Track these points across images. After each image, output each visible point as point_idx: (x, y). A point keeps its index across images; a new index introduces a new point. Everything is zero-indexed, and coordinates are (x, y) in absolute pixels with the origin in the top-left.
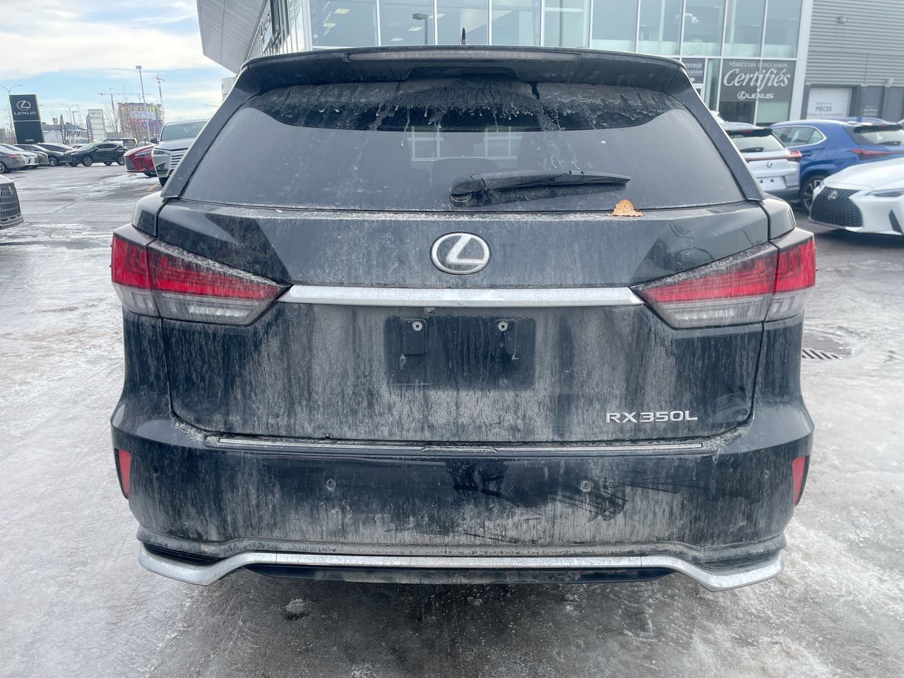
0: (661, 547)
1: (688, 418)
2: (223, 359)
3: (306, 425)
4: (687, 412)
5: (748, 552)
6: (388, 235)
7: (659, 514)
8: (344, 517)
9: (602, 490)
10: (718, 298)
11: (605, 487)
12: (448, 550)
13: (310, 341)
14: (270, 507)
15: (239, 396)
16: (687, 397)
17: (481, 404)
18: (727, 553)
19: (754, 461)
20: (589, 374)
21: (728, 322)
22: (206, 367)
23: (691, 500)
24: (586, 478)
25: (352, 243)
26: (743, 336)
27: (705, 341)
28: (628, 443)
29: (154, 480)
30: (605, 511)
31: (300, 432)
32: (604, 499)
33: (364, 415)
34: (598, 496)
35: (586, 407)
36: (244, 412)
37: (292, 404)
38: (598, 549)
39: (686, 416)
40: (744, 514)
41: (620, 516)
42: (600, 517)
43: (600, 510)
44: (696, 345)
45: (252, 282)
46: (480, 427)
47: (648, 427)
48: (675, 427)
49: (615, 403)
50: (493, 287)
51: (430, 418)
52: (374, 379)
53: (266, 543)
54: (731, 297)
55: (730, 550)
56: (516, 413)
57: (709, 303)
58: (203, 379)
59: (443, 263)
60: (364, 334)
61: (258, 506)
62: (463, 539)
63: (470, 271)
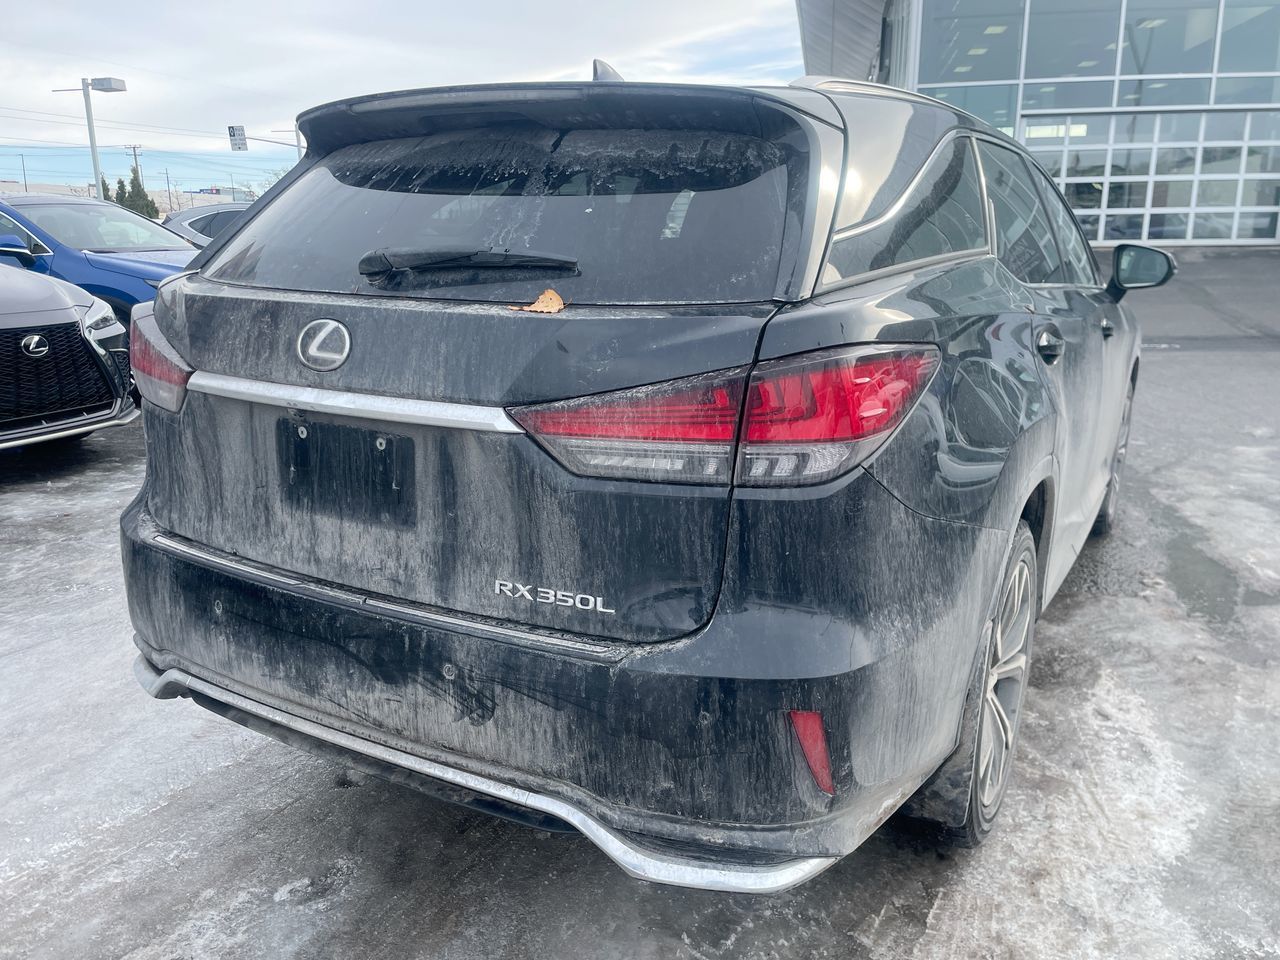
0: (552, 785)
1: (600, 608)
2: (167, 448)
3: (220, 535)
4: (599, 600)
5: (694, 835)
6: (267, 318)
7: (540, 735)
8: (229, 647)
9: (467, 681)
10: (631, 438)
11: (471, 678)
12: (320, 717)
13: (216, 436)
14: (179, 620)
15: (177, 491)
16: (599, 579)
17: (363, 541)
18: (656, 826)
19: (680, 692)
20: (475, 521)
21: (660, 476)
23: (581, 726)
24: (450, 661)
25: (239, 325)
26: (689, 502)
27: (623, 500)
28: (524, 628)
30: (471, 712)
31: (215, 543)
32: (470, 695)
33: (262, 534)
34: (463, 689)
35: (474, 567)
36: (180, 510)
37: (211, 509)
38: (474, 765)
39: (597, 603)
40: (666, 769)
41: (490, 723)
42: (466, 719)
43: (466, 711)
44: (608, 502)
46: (362, 571)
47: (548, 610)
48: (584, 616)
49: (506, 568)
50: (349, 390)
51: (316, 549)
52: (270, 491)
53: (182, 661)
54: (654, 439)
55: (664, 823)
56: (398, 559)
57: (617, 444)
60: (259, 435)
62: (329, 706)
63: (327, 368)
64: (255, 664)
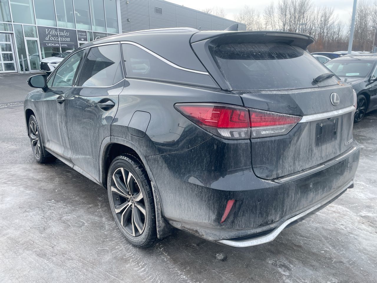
2: (277, 149)
3: (298, 167)
6: (322, 95)
8: (313, 194)
11: (351, 164)
14: (297, 199)
15: (281, 162)
20: (344, 132)
22: (270, 154)
24: (349, 162)
25: (315, 99)
29: (258, 206)
31: (296, 170)
33: (310, 159)
34: (350, 167)
35: (343, 142)
36: (282, 168)
45: (292, 117)
46: (330, 155)
47: (349, 145)
49: (346, 139)
52: (312, 146)
53: (292, 214)
56: (335, 148)
58: (268, 159)
59: (334, 103)
60: (312, 131)
61: (294, 200)
62: (332, 191)
63: (338, 104)
64: (319, 194)
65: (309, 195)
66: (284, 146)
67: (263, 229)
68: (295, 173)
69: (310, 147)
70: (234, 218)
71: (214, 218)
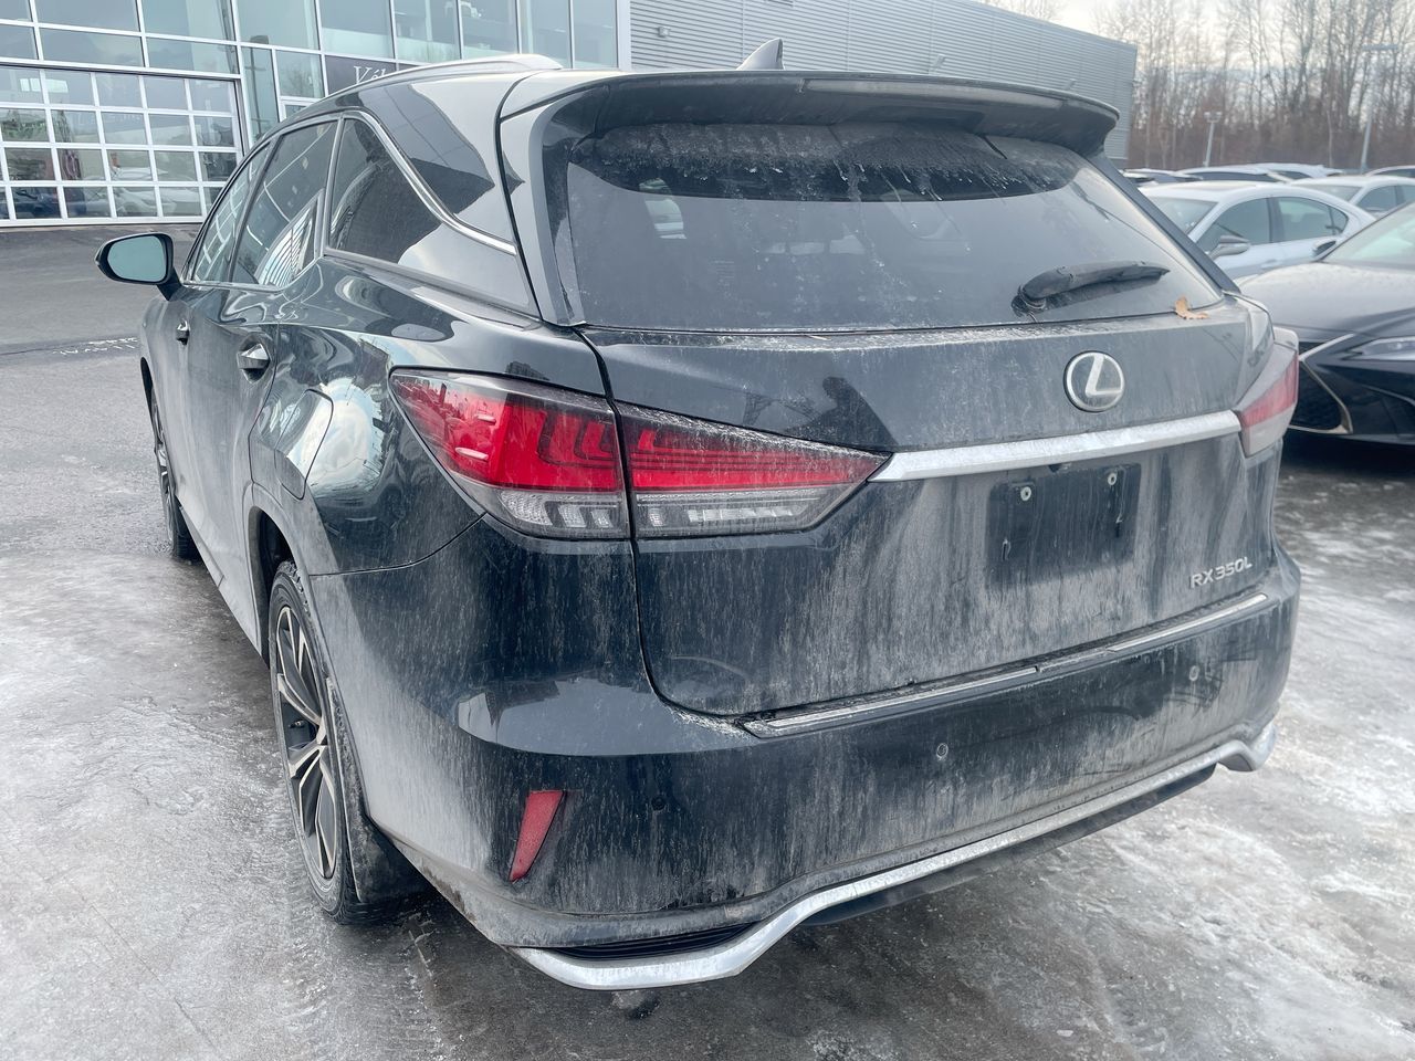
0: (1233, 730)
1: (1247, 566)
2: (764, 591)
3: (884, 670)
4: (1245, 558)
6: (1013, 364)
8: (956, 795)
9: (1206, 673)
11: (1209, 669)
12: (1060, 805)
14: (860, 810)
15: (787, 647)
16: (1246, 540)
17: (1083, 592)
20: (1181, 528)
22: (728, 609)
24: (1194, 663)
25: (971, 379)
28: (1203, 610)
29: (653, 824)
30: (1205, 700)
31: (875, 683)
32: (1207, 685)
33: (956, 639)
34: (1203, 683)
35: (1175, 572)
36: (794, 670)
37: (864, 642)
38: (1190, 752)
39: (1245, 563)
41: (1216, 703)
42: (1201, 710)
43: (1202, 700)
45: (834, 455)
46: (1083, 624)
47: (1220, 585)
48: (1237, 579)
49: (1198, 560)
50: (1130, 424)
51: (1031, 625)
52: (971, 581)
53: (840, 871)
56: (1116, 595)
58: (720, 631)
59: (1082, 396)
60: (963, 515)
61: (841, 814)
62: (1081, 783)
63: (1108, 406)
64: (995, 792)
65: (930, 797)
66: (797, 579)
67: (688, 923)
68: (865, 696)
69: (957, 585)
70: (555, 864)
71: (487, 855)
